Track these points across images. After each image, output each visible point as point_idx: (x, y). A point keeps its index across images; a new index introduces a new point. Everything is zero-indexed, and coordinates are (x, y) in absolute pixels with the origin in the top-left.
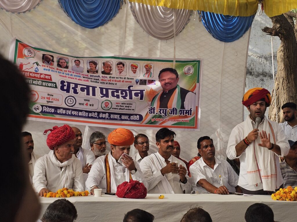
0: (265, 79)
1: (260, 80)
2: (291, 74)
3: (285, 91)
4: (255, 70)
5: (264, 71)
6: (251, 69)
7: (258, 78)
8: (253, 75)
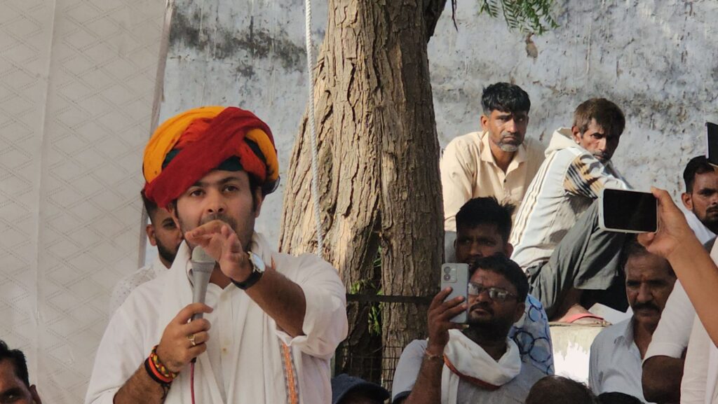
0: (259, 65)
1: (239, 70)
2: (389, 45)
3: (361, 127)
4: (211, 23)
5: (256, 27)
6: (196, 17)
7: (227, 60)
8: (205, 43)
